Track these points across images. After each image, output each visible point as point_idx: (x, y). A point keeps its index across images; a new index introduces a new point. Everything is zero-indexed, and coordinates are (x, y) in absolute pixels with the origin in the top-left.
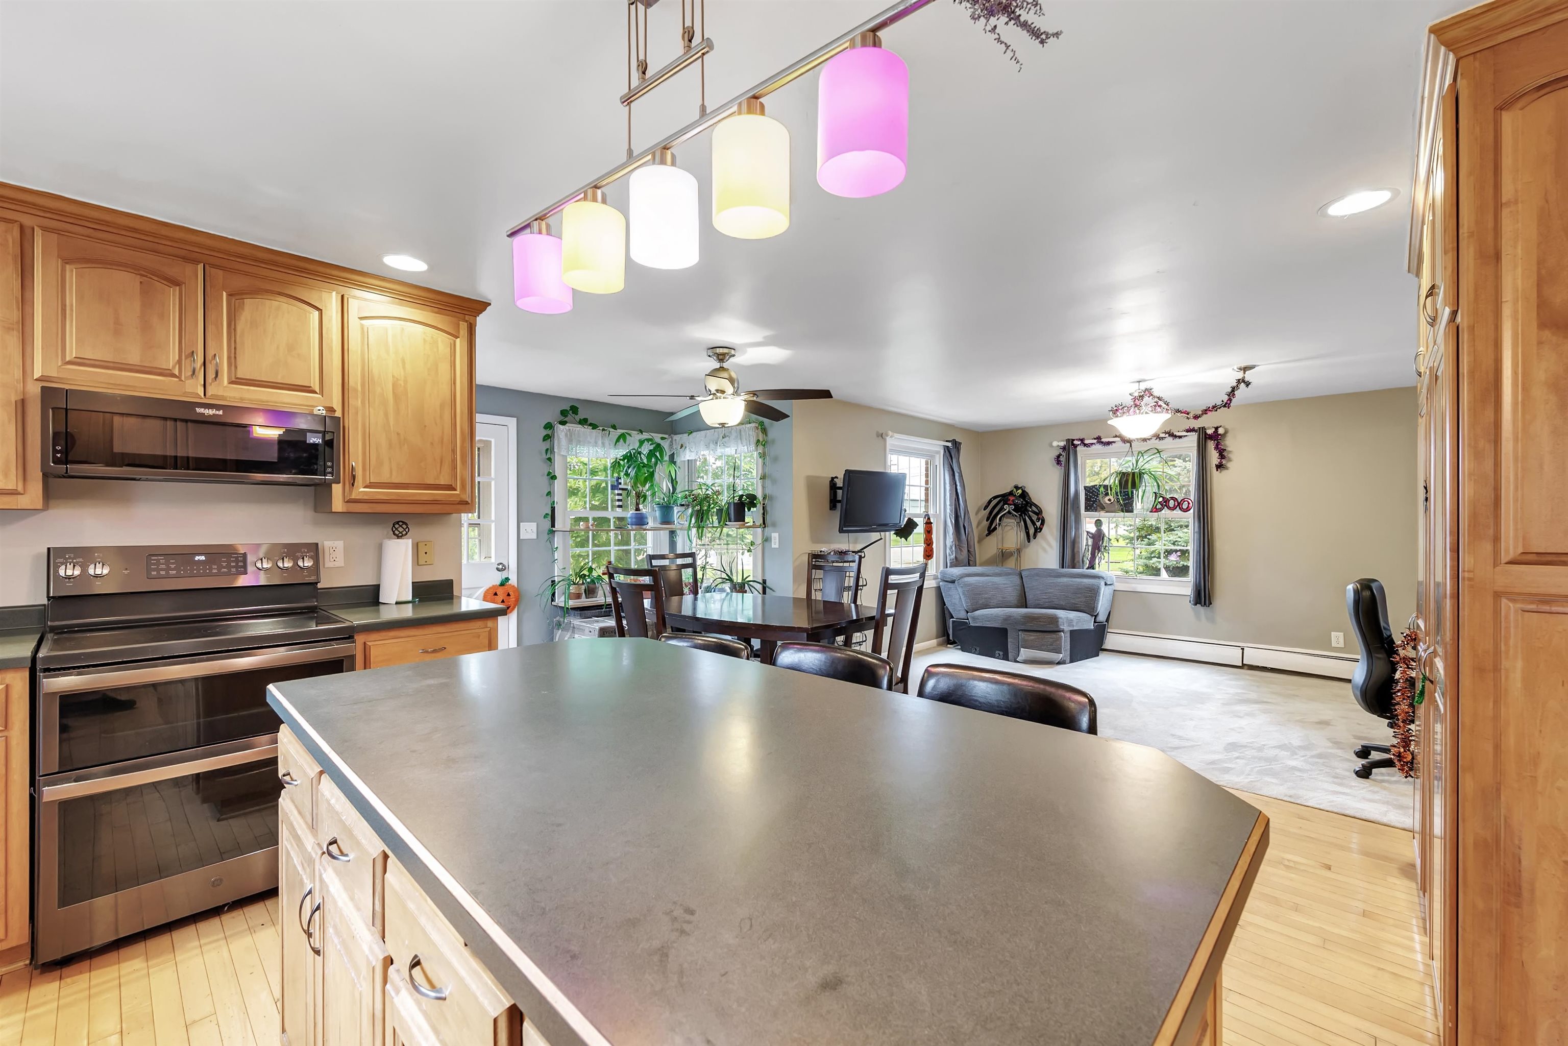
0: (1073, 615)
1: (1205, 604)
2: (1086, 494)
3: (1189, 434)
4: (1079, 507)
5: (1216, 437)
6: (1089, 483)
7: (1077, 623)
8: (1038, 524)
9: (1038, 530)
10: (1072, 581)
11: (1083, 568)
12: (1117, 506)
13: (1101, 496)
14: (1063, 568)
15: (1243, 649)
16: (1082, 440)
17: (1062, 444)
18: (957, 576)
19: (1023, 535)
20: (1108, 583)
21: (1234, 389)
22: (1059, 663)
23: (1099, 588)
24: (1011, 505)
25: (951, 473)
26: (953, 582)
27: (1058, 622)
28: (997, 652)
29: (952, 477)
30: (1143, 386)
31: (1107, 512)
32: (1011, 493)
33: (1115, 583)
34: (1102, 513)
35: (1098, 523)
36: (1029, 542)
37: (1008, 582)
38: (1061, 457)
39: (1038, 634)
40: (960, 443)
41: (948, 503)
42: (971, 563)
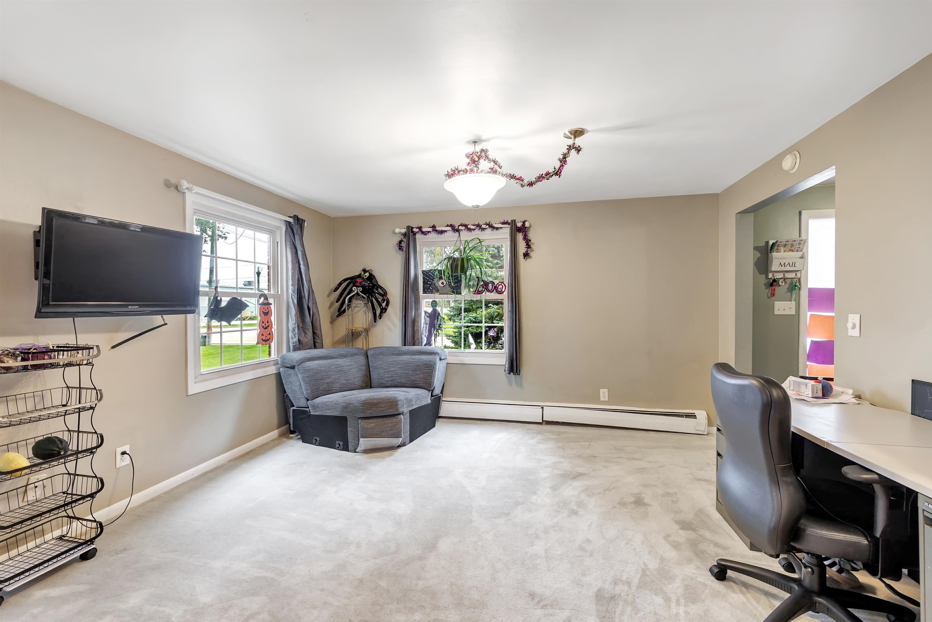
0: (413, 393)
1: (516, 372)
2: (424, 278)
3: (504, 226)
4: (418, 289)
5: (523, 229)
6: (426, 267)
7: (416, 401)
8: (384, 305)
9: (384, 310)
10: (412, 359)
11: (422, 346)
12: (449, 289)
13: (436, 280)
14: (405, 345)
15: (542, 408)
16: (420, 228)
17: (404, 231)
18: (297, 361)
19: (370, 315)
20: (442, 358)
21: (565, 156)
22: (399, 446)
23: (435, 364)
24: (359, 287)
25: (294, 251)
26: (293, 367)
27: (397, 405)
28: (337, 442)
29: (294, 255)
30: (478, 148)
31: (440, 294)
32: (359, 276)
33: (448, 357)
34: (437, 295)
35: (434, 304)
36: (375, 322)
37: (353, 363)
38: (403, 242)
39: (378, 420)
40: (303, 221)
41: (290, 283)
42: (317, 345)
